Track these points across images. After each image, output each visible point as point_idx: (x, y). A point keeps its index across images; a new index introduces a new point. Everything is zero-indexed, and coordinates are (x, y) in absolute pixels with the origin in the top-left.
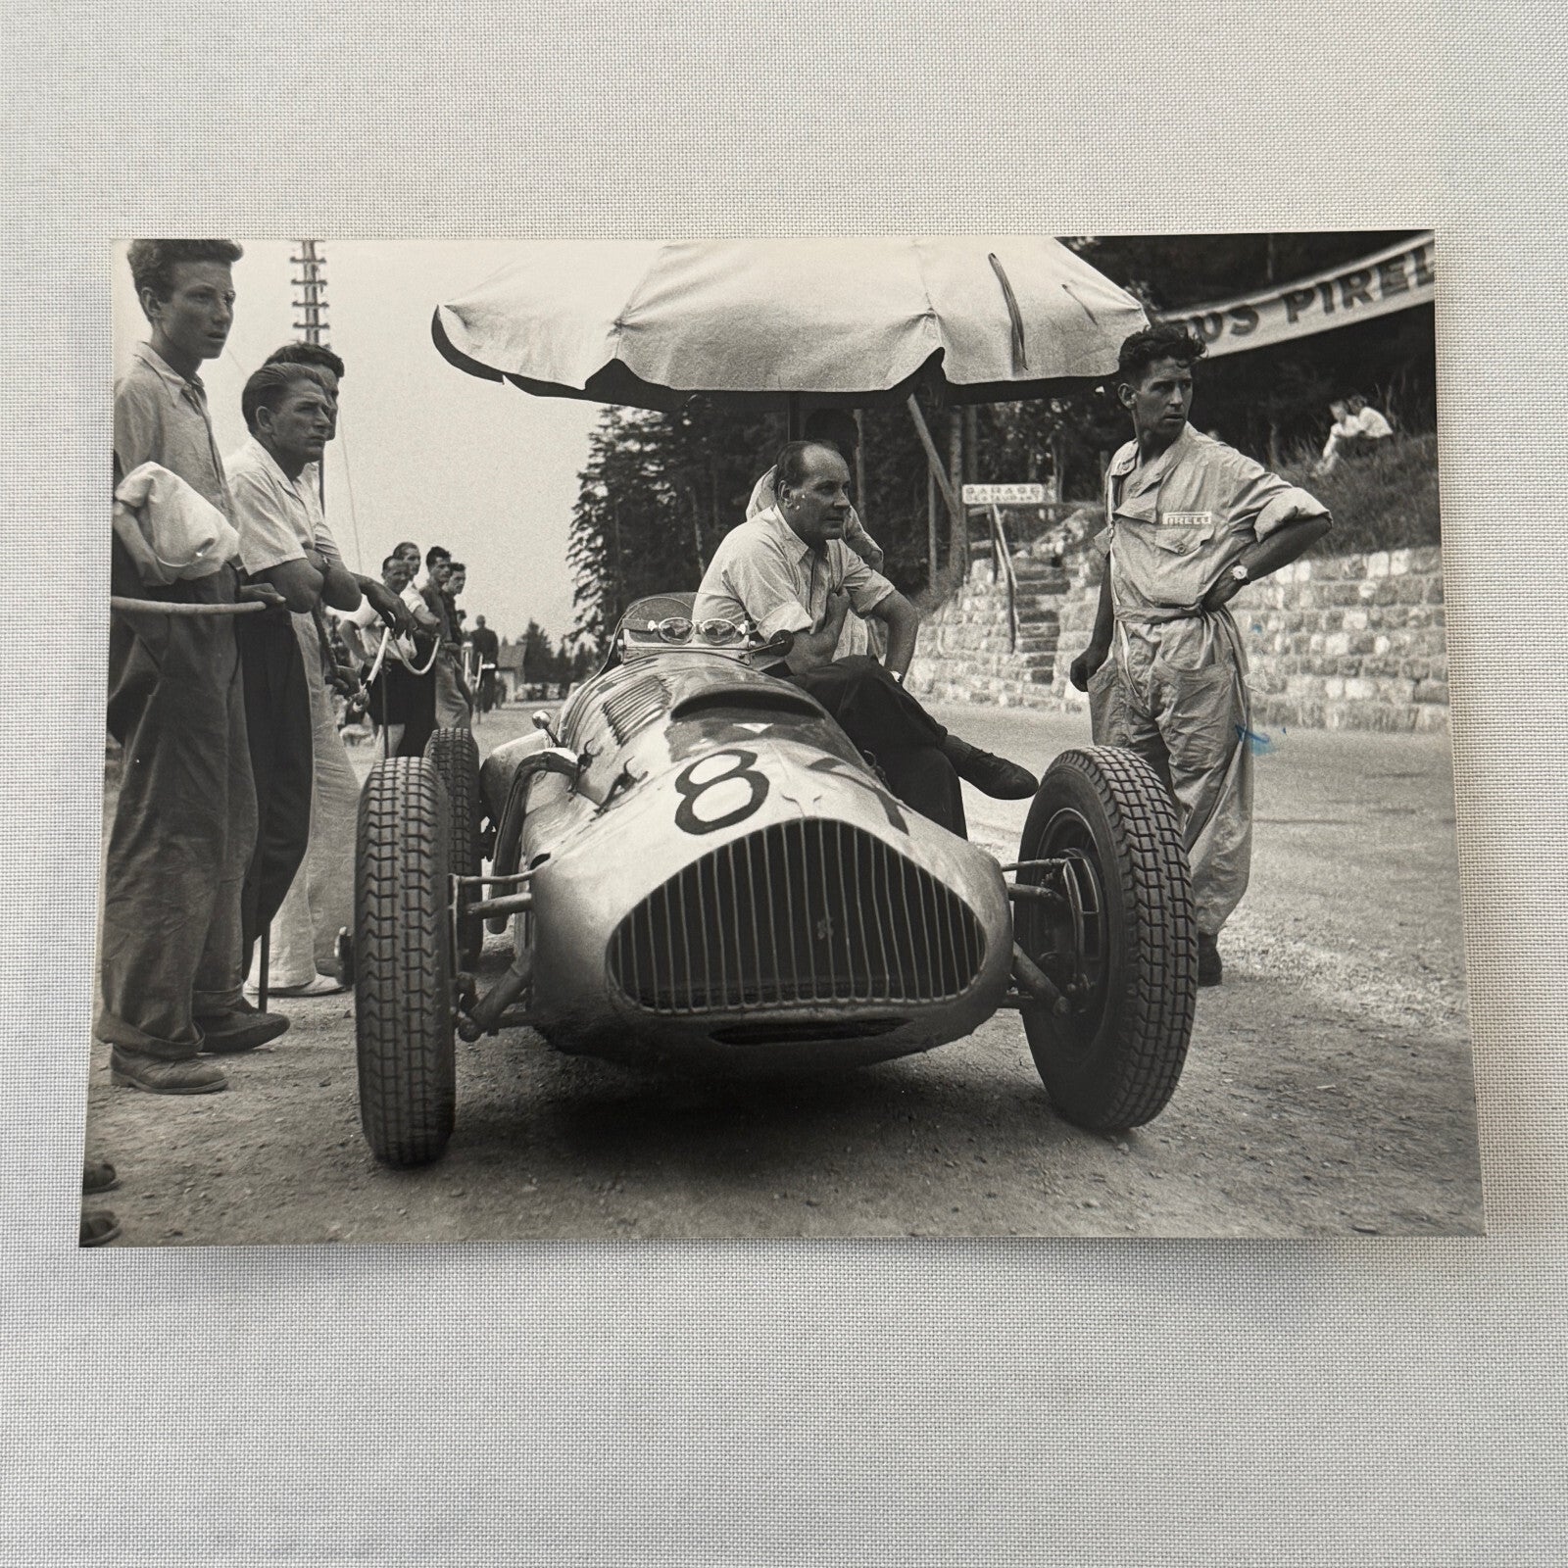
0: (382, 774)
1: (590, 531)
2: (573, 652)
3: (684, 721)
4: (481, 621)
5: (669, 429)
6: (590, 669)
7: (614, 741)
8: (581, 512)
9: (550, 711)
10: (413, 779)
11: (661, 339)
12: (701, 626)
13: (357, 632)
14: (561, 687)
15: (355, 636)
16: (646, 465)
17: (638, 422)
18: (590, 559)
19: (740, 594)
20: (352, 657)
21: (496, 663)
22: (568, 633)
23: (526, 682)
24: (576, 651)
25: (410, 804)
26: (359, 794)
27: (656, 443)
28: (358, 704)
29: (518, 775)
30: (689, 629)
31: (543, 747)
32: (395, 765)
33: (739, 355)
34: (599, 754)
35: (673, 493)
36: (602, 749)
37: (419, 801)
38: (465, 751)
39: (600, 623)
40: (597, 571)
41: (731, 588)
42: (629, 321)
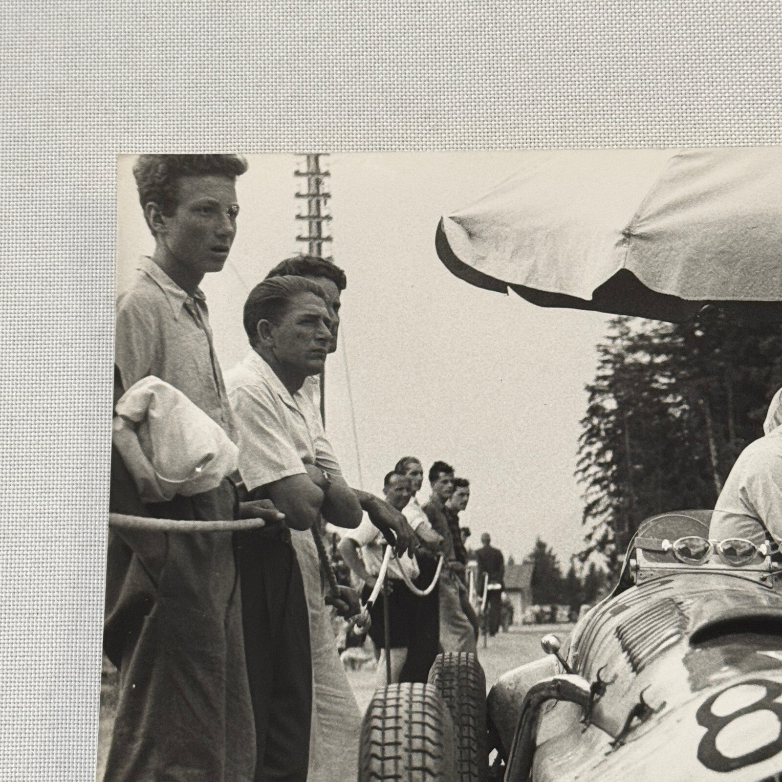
0: (384, 701)
1: (599, 445)
2: (583, 573)
3: (704, 647)
4: (486, 539)
5: (681, 340)
6: (602, 590)
7: (629, 667)
8: (589, 426)
9: (561, 635)
10: (417, 707)
11: (671, 249)
12: (719, 545)
13: (358, 550)
14: (572, 609)
15: (355, 554)
16: (656, 377)
17: (648, 333)
18: (600, 475)
19: (759, 512)
20: (353, 576)
21: (502, 583)
22: (577, 551)
23: (534, 604)
24: (586, 572)
25: (414, 734)
26: (360, 722)
27: (667, 354)
28: (359, 626)
29: (528, 704)
30: (706, 549)
31: (553, 673)
32: (398, 692)
33: (753, 264)
34: (613, 682)
35: (686, 407)
36: (616, 676)
37: (423, 731)
38: (471, 677)
39: (612, 542)
40: (606, 487)
41: (751, 506)
42: (638, 231)
